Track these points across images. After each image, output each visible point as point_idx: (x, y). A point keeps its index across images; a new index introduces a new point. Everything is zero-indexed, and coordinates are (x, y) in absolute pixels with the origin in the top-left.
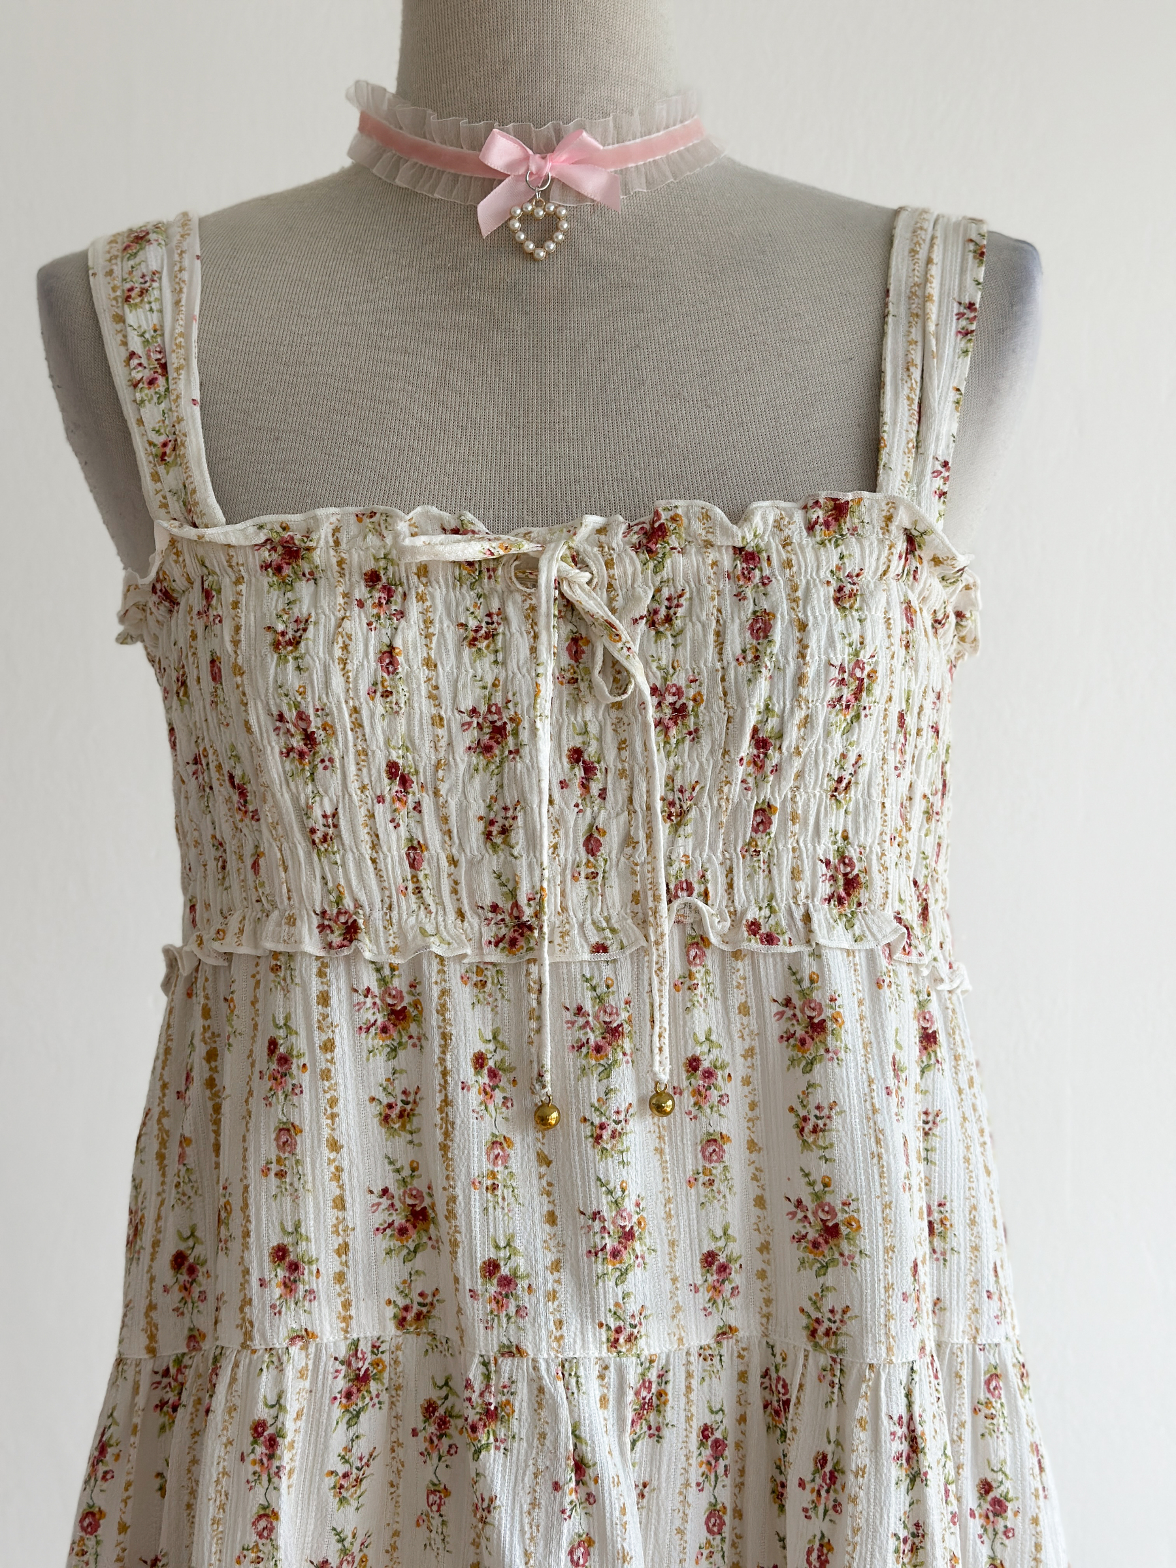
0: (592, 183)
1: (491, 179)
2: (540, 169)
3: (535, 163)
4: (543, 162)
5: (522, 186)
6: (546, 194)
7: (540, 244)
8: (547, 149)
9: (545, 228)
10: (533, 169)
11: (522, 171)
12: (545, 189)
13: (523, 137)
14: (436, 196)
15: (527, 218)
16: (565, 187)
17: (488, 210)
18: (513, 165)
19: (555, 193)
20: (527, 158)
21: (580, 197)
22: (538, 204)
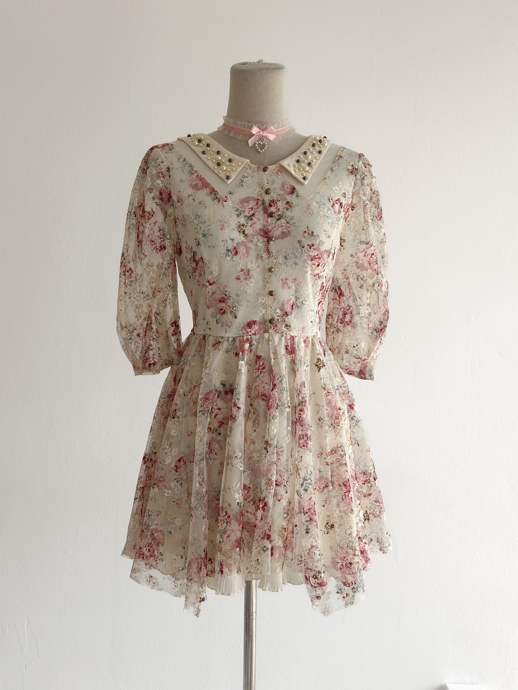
0: (272, 137)
1: (252, 135)
2: (262, 134)
3: (261, 133)
5: (257, 137)
6: (263, 139)
7: (261, 150)
8: (264, 130)
9: (262, 147)
10: (261, 134)
11: (259, 134)
13: (259, 128)
14: (239, 138)
15: (259, 144)
16: (267, 138)
17: (251, 142)
18: (257, 133)
19: (265, 139)
21: (269, 140)
22: (261, 142)
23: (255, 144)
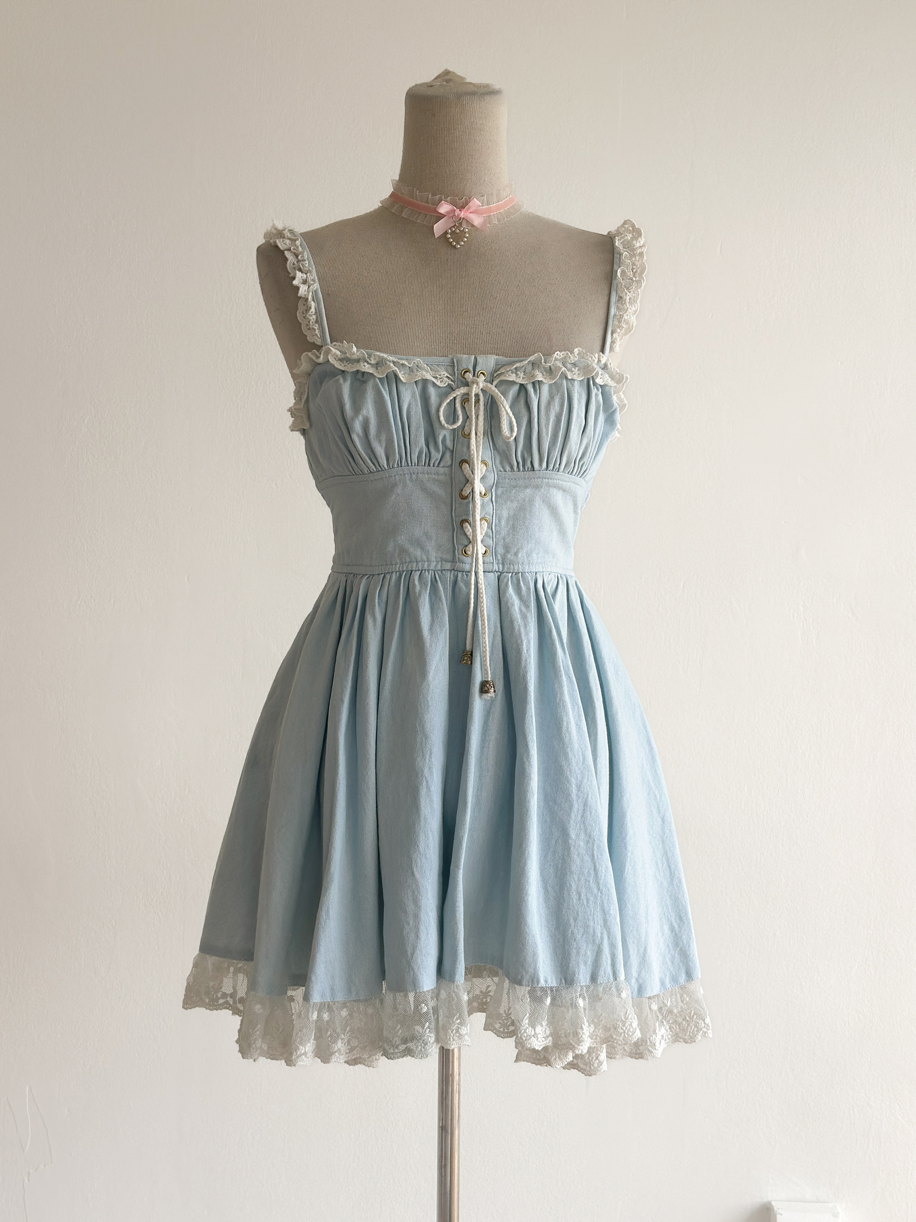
0: (478, 221)
1: (441, 216)
2: (458, 215)
3: (458, 211)
4: (460, 212)
5: (451, 220)
6: (461, 224)
7: (458, 243)
8: (462, 208)
10: (456, 214)
11: (452, 215)
12: (460, 221)
13: (453, 203)
14: (418, 221)
16: (467, 221)
17: (439, 228)
18: (448, 213)
19: (464, 225)
20: (455, 210)
21: (473, 226)
22: (457, 227)
23: (446, 233)
